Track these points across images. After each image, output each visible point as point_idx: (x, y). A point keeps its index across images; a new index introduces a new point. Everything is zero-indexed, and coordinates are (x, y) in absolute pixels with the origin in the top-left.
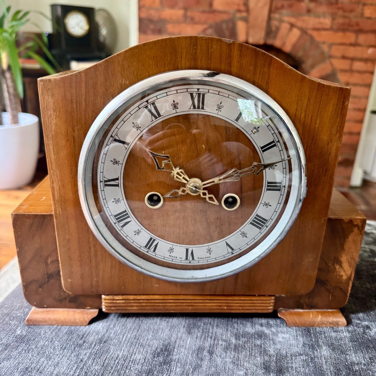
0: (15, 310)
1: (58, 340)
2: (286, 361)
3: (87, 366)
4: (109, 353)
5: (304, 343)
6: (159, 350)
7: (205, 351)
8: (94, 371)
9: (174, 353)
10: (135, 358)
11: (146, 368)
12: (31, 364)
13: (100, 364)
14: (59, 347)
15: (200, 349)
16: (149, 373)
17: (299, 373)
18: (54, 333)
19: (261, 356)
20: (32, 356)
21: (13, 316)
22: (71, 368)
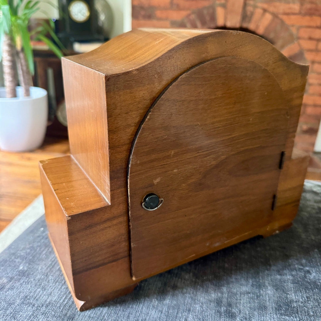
0: (19, 250)
1: (52, 274)
9: (144, 289)
14: (53, 280)
17: (245, 307)
18: (49, 269)
19: (215, 293)
21: (18, 255)
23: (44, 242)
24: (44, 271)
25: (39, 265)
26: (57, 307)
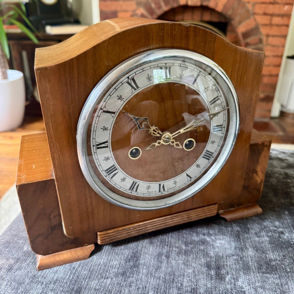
0: (21, 232)
2: (222, 260)
3: (78, 271)
4: (93, 261)
5: (235, 246)
6: (129, 257)
7: (163, 256)
8: (83, 275)
9: (141, 259)
10: (112, 264)
11: (121, 270)
12: (37, 273)
13: (88, 270)
15: (160, 255)
16: (123, 274)
17: (232, 269)
19: (204, 258)
21: (20, 236)
22: (66, 274)
26: (64, 283)
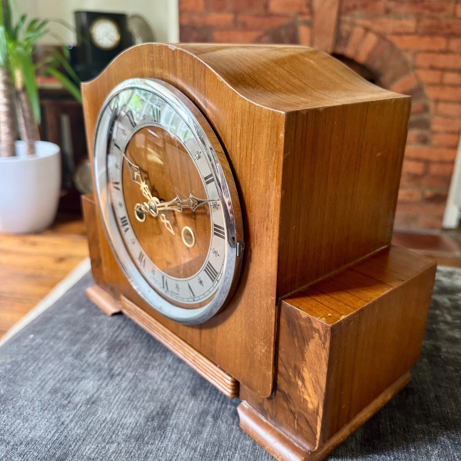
1: (39, 399)
3: (68, 429)
4: (96, 416)
6: (154, 413)
7: (209, 416)
8: (75, 435)
9: (172, 418)
10: (125, 422)
11: (137, 432)
12: (4, 426)
13: (84, 427)
14: (40, 408)
15: (204, 413)
16: (139, 438)
18: (36, 392)
20: (8, 417)
22: (49, 431)
23: (32, 354)
24: (28, 396)
25: (22, 386)
26: (41, 445)
